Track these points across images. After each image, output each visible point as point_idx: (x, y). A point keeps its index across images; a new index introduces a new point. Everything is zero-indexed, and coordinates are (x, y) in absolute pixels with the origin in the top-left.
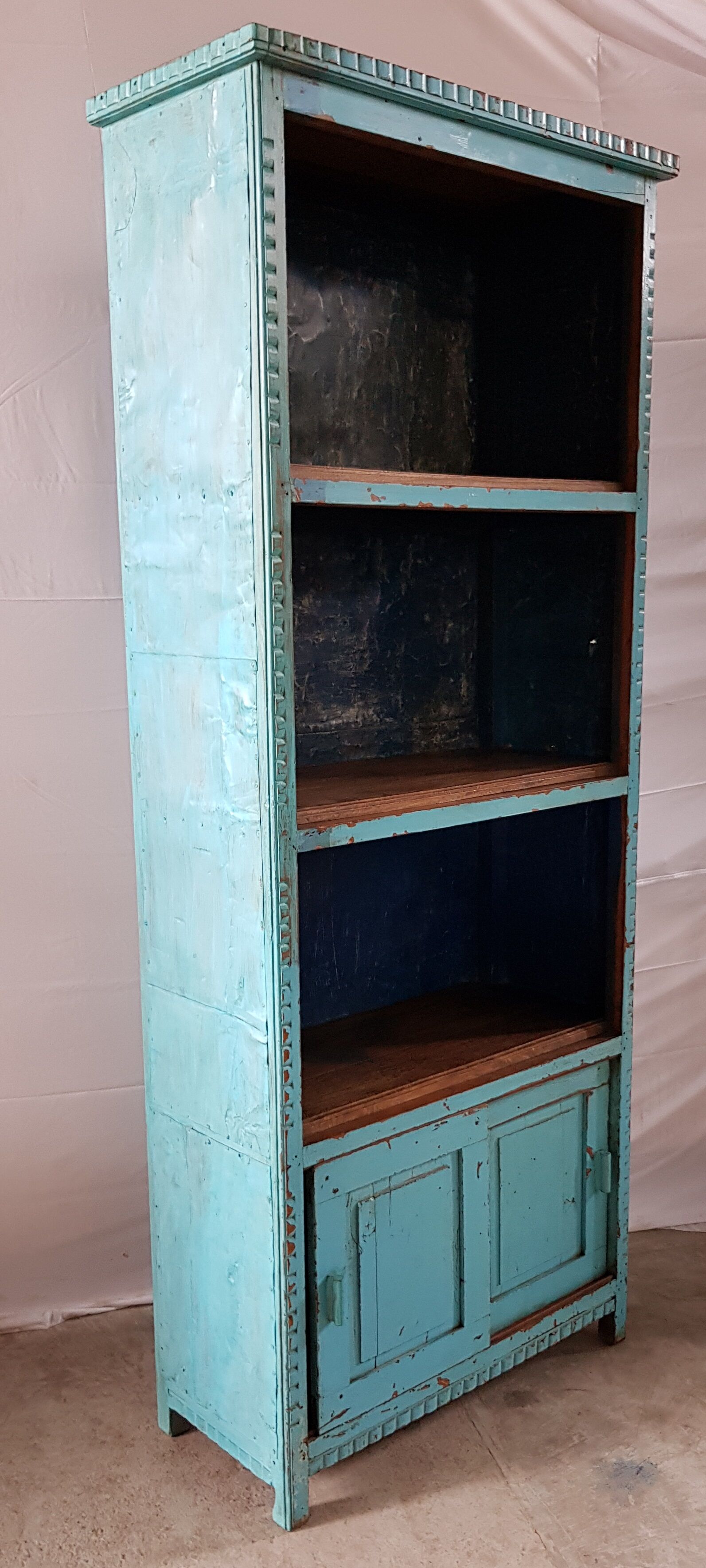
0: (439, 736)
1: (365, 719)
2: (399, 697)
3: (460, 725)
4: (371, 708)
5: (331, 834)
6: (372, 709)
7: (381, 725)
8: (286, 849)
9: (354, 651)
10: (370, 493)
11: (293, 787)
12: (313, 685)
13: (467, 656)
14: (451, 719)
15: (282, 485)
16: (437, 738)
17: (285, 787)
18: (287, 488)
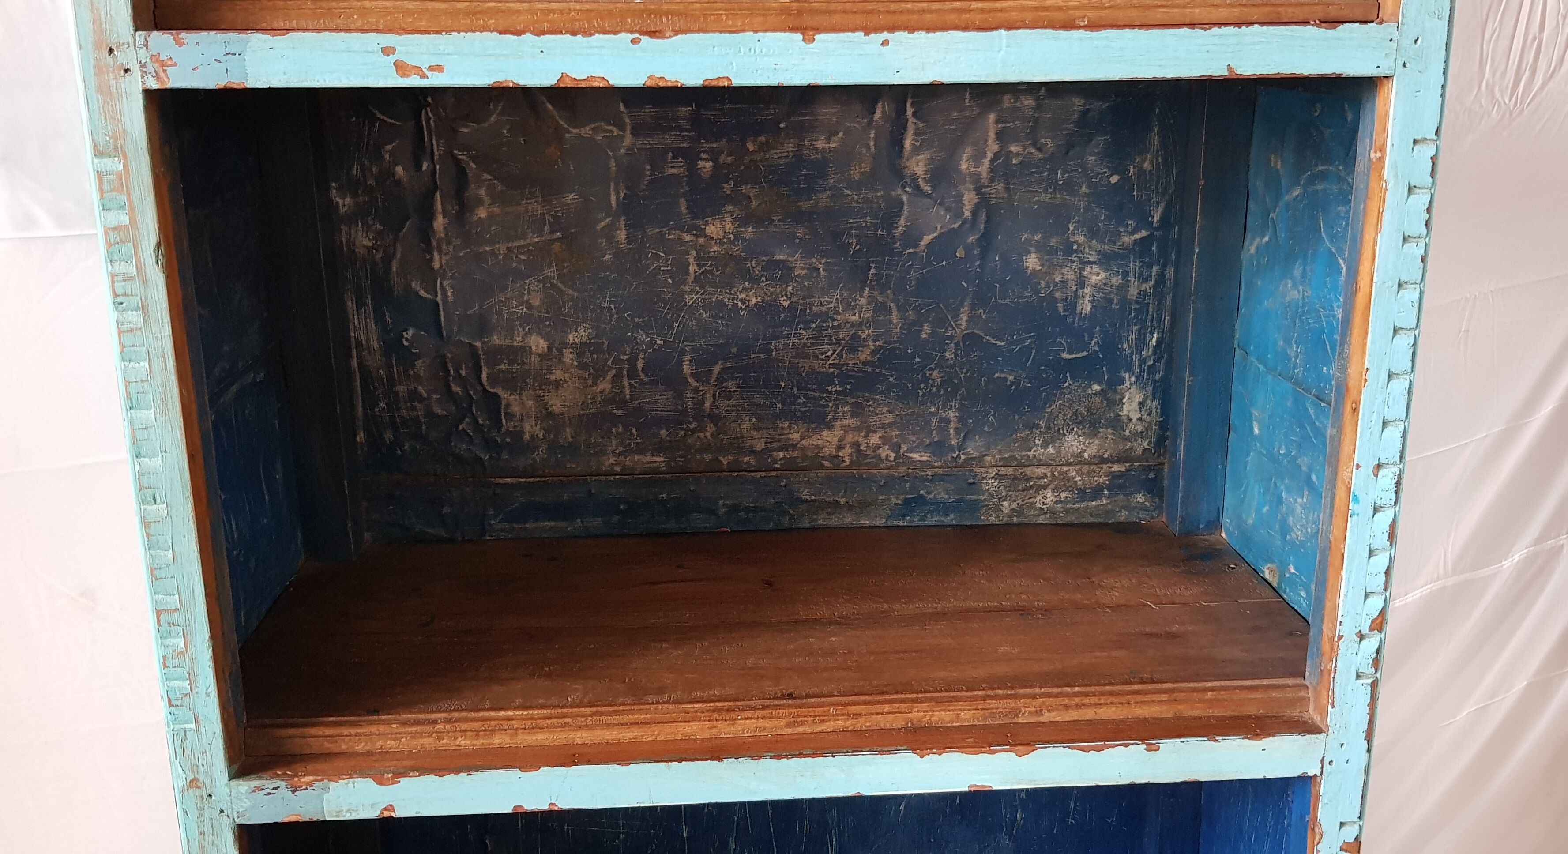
0: (1049, 494)
1: (859, 451)
2: (952, 415)
3: (1114, 476)
4: (875, 432)
5: (326, 796)
6: (879, 435)
7: (898, 465)
8: (201, 815)
9: (836, 324)
10: (392, 58)
11: (208, 695)
12: (731, 385)
13: (1142, 341)
14: (1089, 464)
15: (111, 50)
16: (1045, 497)
17: (186, 695)
18: (122, 57)
